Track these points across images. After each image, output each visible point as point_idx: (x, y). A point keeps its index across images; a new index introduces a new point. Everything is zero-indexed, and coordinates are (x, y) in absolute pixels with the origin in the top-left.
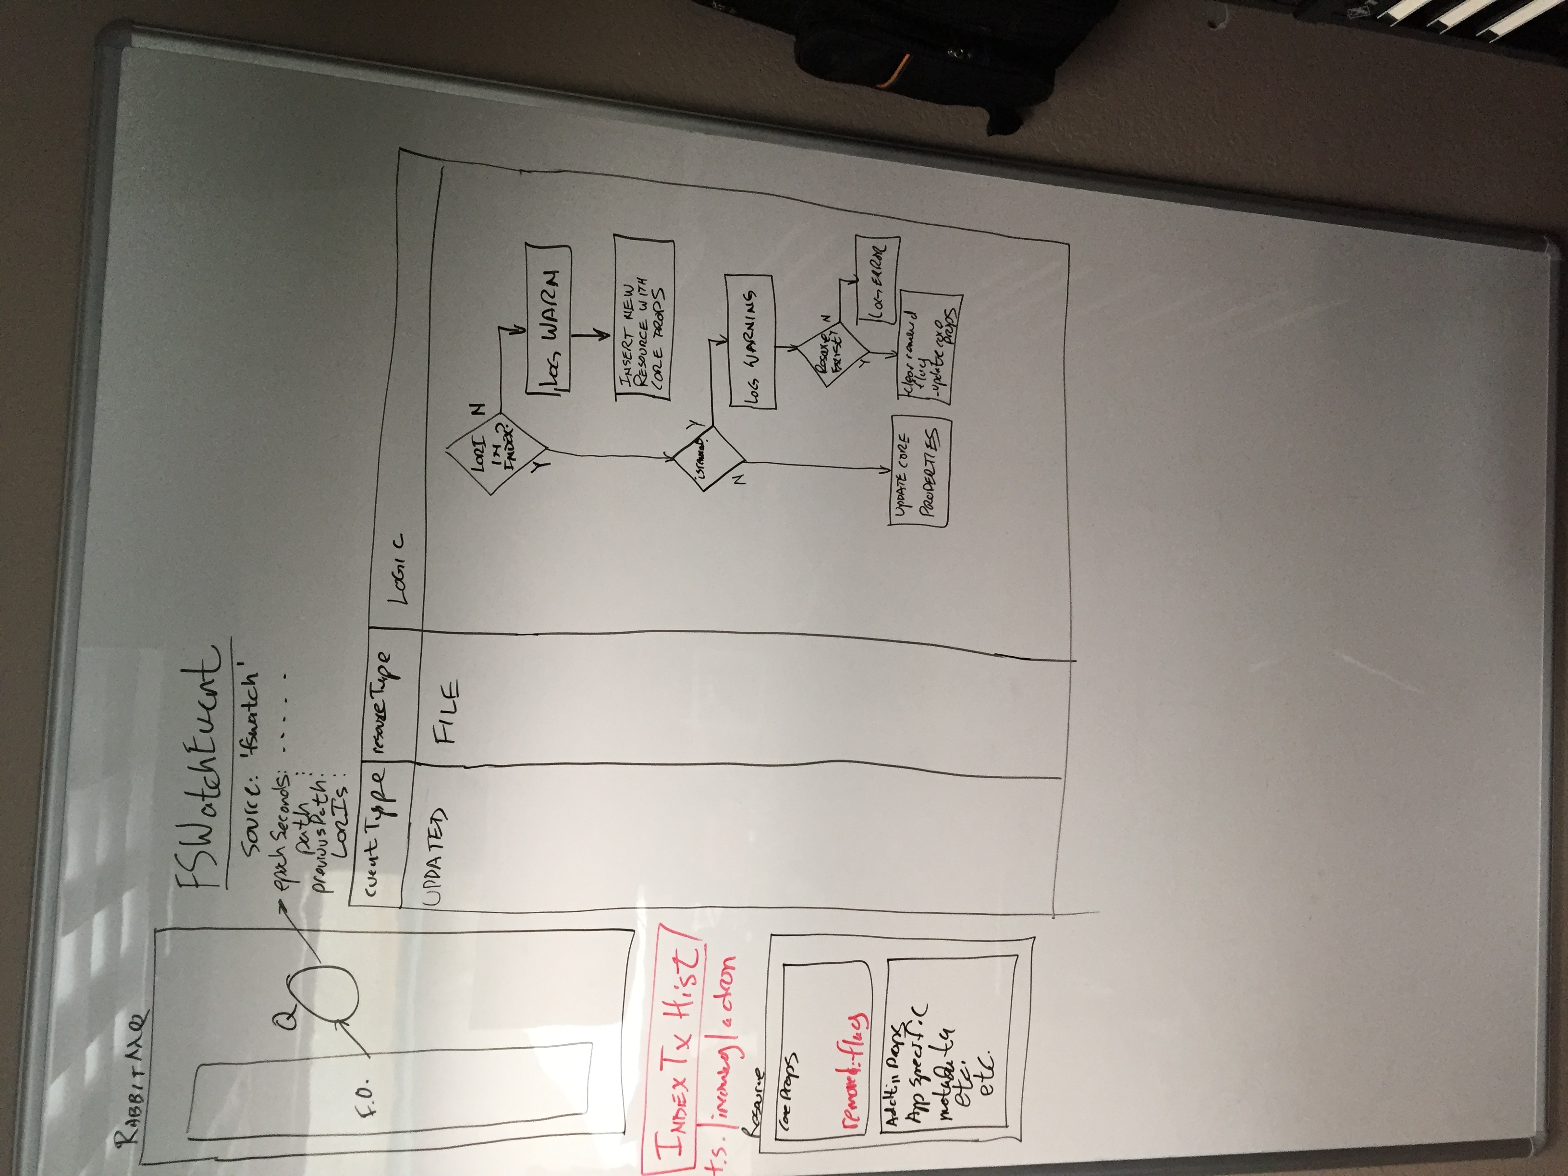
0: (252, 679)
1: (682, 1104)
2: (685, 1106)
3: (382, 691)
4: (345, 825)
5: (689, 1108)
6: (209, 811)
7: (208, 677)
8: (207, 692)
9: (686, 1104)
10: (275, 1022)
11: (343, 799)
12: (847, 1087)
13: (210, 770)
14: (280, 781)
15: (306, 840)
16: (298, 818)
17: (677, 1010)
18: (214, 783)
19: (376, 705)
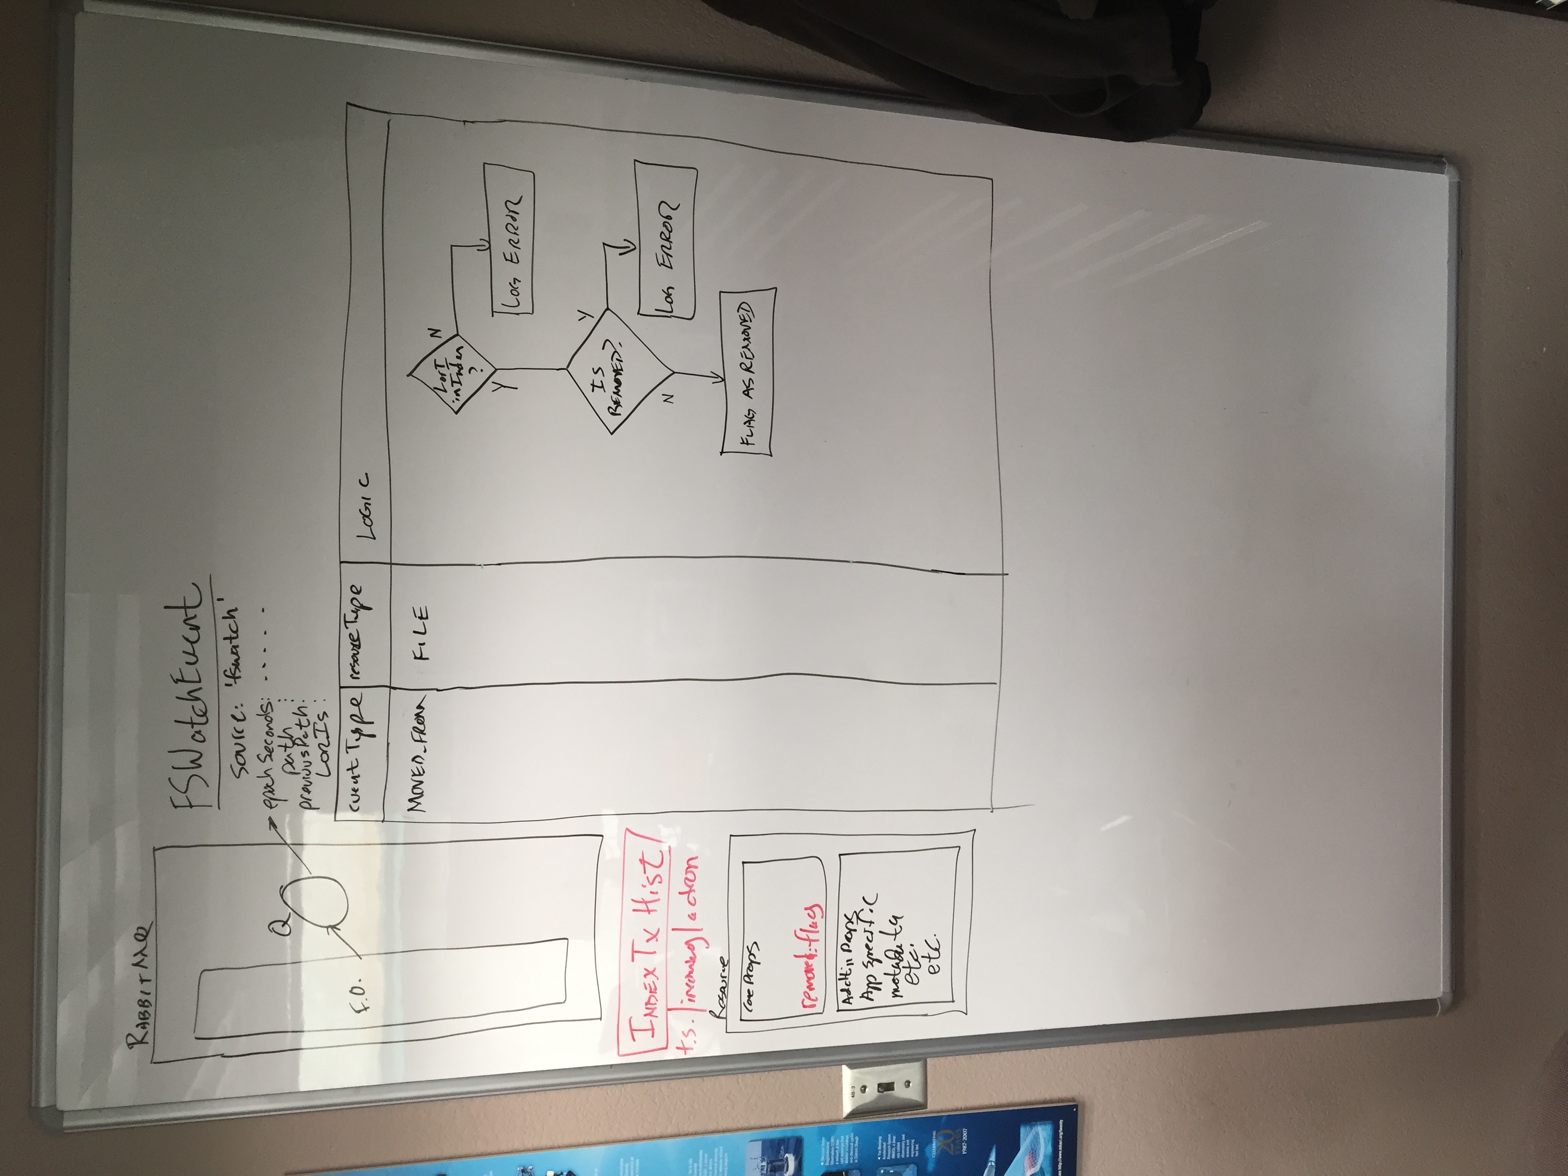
0: (231, 613)
1: (653, 991)
2: (656, 993)
3: (357, 622)
4: (327, 747)
5: (660, 994)
6: (198, 737)
7: (190, 613)
8: (189, 627)
9: (657, 991)
10: (272, 930)
11: (325, 724)
12: (806, 971)
13: (197, 699)
14: (264, 709)
15: (291, 761)
16: (283, 742)
17: (645, 907)
18: (202, 712)
19: (350, 634)
